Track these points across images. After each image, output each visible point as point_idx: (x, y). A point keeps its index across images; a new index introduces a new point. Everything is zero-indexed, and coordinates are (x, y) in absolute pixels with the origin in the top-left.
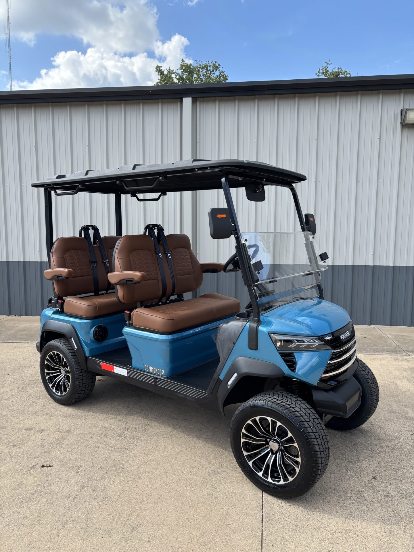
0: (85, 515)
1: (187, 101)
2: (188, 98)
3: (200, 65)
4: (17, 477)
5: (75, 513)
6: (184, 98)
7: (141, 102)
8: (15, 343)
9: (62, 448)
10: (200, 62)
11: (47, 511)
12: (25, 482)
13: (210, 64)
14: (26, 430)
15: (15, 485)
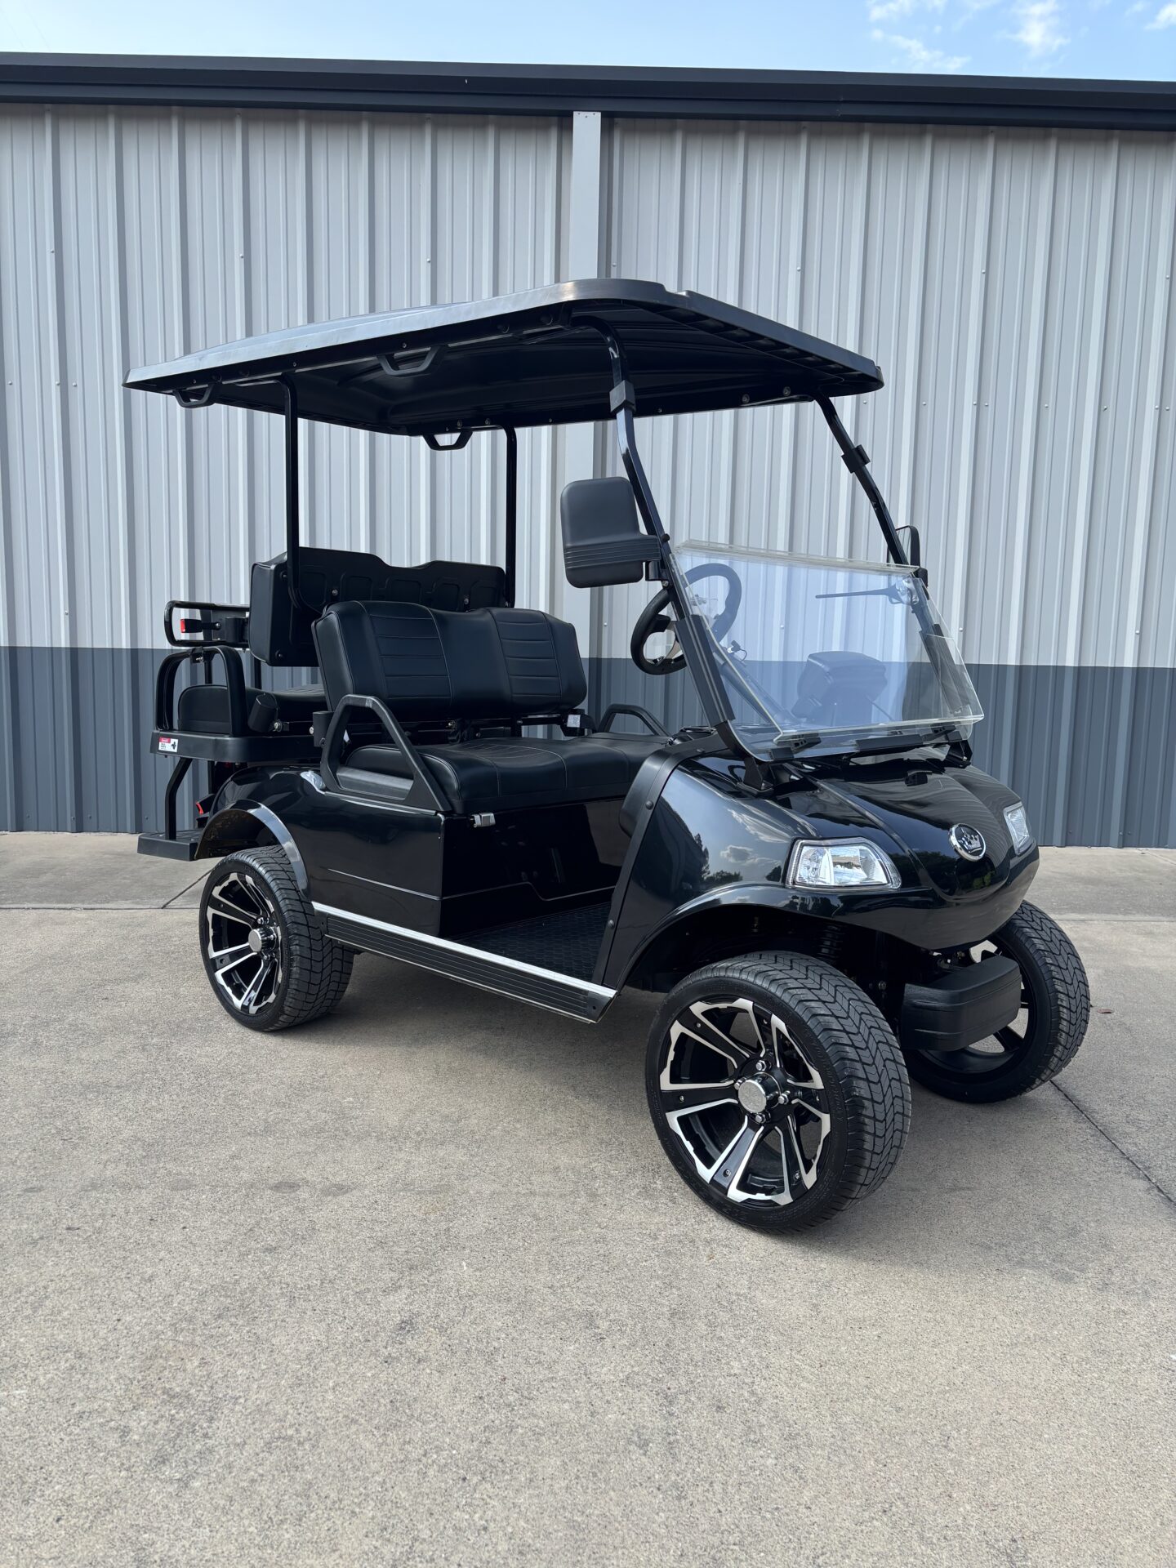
0: (768, 1515)
1: (587, 125)
2: (590, 114)
4: (369, 1375)
5: (720, 1512)
6: (575, 113)
7: (429, 118)
8: (28, 909)
9: (467, 1251)
11: (596, 1512)
12: (415, 1392)
14: (277, 1187)
15: (382, 1409)
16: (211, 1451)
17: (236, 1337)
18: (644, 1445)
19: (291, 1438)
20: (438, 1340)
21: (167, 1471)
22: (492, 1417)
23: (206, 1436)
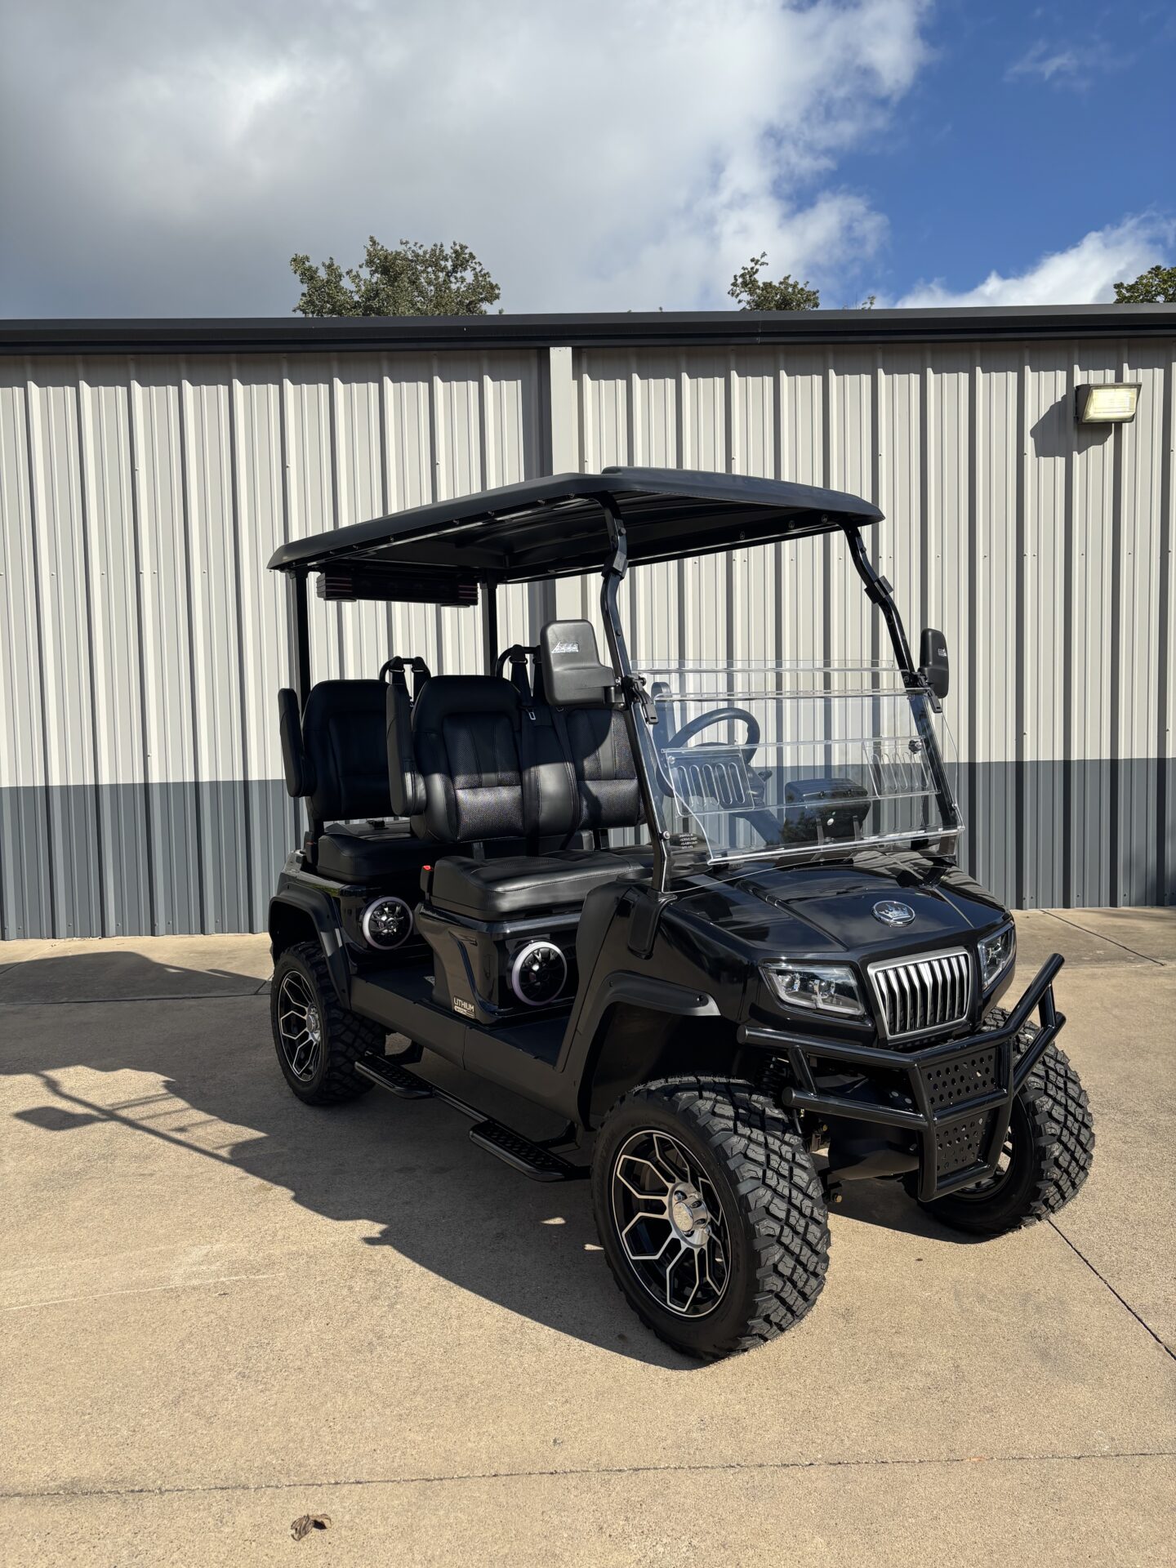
1: (561, 358)
2: (563, 349)
3: (417, 256)
6: (551, 349)
7: (436, 355)
10: (418, 245)
13: (448, 251)
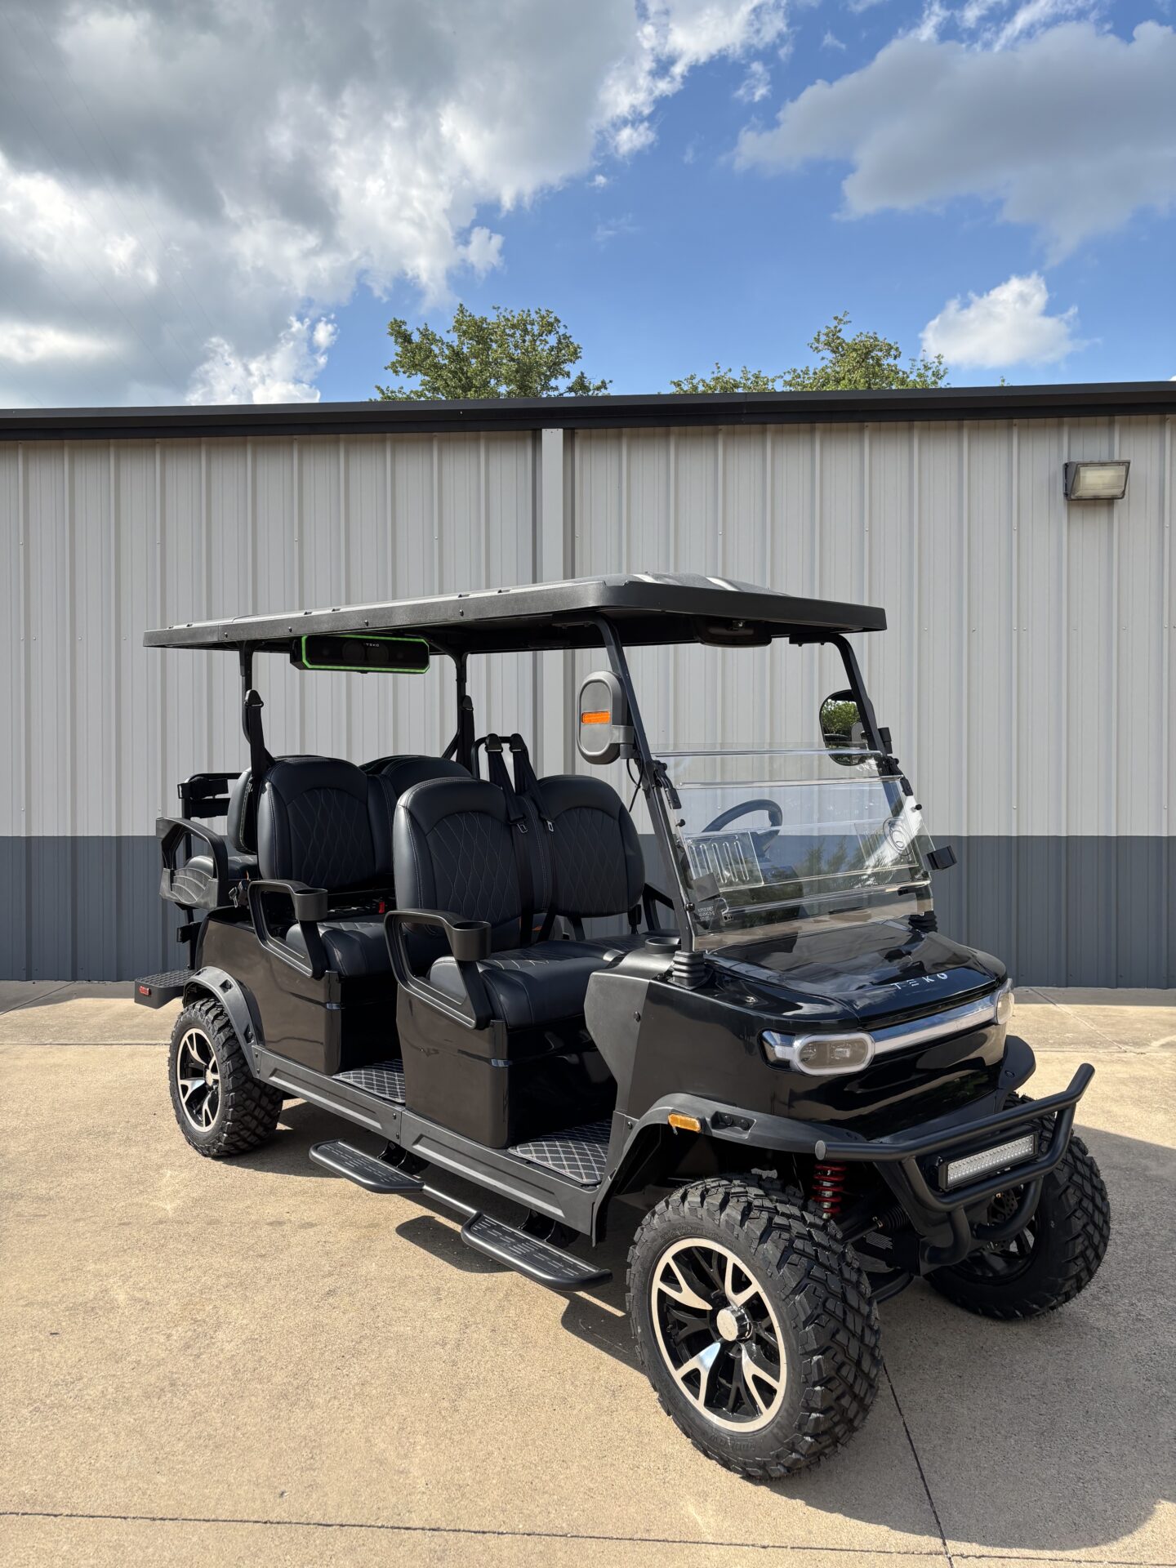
1: (553, 438)
2: (554, 430)
3: (508, 320)
6: (544, 430)
7: (435, 436)
10: (507, 311)
13: (534, 316)
16: (214, 1344)
17: (236, 1296)
18: (444, 1344)
19: (257, 1339)
20: (347, 1299)
21: (189, 1351)
22: (366, 1332)
23: (212, 1338)
